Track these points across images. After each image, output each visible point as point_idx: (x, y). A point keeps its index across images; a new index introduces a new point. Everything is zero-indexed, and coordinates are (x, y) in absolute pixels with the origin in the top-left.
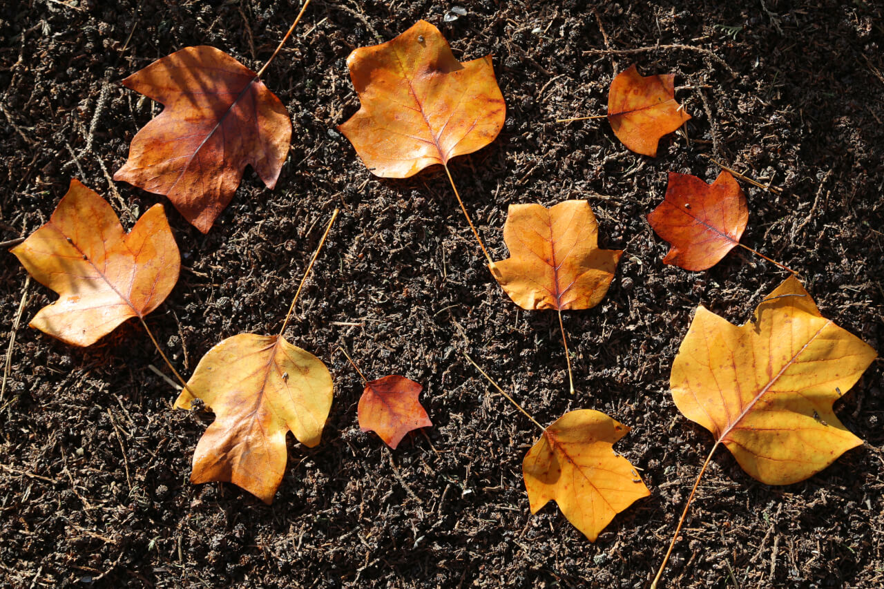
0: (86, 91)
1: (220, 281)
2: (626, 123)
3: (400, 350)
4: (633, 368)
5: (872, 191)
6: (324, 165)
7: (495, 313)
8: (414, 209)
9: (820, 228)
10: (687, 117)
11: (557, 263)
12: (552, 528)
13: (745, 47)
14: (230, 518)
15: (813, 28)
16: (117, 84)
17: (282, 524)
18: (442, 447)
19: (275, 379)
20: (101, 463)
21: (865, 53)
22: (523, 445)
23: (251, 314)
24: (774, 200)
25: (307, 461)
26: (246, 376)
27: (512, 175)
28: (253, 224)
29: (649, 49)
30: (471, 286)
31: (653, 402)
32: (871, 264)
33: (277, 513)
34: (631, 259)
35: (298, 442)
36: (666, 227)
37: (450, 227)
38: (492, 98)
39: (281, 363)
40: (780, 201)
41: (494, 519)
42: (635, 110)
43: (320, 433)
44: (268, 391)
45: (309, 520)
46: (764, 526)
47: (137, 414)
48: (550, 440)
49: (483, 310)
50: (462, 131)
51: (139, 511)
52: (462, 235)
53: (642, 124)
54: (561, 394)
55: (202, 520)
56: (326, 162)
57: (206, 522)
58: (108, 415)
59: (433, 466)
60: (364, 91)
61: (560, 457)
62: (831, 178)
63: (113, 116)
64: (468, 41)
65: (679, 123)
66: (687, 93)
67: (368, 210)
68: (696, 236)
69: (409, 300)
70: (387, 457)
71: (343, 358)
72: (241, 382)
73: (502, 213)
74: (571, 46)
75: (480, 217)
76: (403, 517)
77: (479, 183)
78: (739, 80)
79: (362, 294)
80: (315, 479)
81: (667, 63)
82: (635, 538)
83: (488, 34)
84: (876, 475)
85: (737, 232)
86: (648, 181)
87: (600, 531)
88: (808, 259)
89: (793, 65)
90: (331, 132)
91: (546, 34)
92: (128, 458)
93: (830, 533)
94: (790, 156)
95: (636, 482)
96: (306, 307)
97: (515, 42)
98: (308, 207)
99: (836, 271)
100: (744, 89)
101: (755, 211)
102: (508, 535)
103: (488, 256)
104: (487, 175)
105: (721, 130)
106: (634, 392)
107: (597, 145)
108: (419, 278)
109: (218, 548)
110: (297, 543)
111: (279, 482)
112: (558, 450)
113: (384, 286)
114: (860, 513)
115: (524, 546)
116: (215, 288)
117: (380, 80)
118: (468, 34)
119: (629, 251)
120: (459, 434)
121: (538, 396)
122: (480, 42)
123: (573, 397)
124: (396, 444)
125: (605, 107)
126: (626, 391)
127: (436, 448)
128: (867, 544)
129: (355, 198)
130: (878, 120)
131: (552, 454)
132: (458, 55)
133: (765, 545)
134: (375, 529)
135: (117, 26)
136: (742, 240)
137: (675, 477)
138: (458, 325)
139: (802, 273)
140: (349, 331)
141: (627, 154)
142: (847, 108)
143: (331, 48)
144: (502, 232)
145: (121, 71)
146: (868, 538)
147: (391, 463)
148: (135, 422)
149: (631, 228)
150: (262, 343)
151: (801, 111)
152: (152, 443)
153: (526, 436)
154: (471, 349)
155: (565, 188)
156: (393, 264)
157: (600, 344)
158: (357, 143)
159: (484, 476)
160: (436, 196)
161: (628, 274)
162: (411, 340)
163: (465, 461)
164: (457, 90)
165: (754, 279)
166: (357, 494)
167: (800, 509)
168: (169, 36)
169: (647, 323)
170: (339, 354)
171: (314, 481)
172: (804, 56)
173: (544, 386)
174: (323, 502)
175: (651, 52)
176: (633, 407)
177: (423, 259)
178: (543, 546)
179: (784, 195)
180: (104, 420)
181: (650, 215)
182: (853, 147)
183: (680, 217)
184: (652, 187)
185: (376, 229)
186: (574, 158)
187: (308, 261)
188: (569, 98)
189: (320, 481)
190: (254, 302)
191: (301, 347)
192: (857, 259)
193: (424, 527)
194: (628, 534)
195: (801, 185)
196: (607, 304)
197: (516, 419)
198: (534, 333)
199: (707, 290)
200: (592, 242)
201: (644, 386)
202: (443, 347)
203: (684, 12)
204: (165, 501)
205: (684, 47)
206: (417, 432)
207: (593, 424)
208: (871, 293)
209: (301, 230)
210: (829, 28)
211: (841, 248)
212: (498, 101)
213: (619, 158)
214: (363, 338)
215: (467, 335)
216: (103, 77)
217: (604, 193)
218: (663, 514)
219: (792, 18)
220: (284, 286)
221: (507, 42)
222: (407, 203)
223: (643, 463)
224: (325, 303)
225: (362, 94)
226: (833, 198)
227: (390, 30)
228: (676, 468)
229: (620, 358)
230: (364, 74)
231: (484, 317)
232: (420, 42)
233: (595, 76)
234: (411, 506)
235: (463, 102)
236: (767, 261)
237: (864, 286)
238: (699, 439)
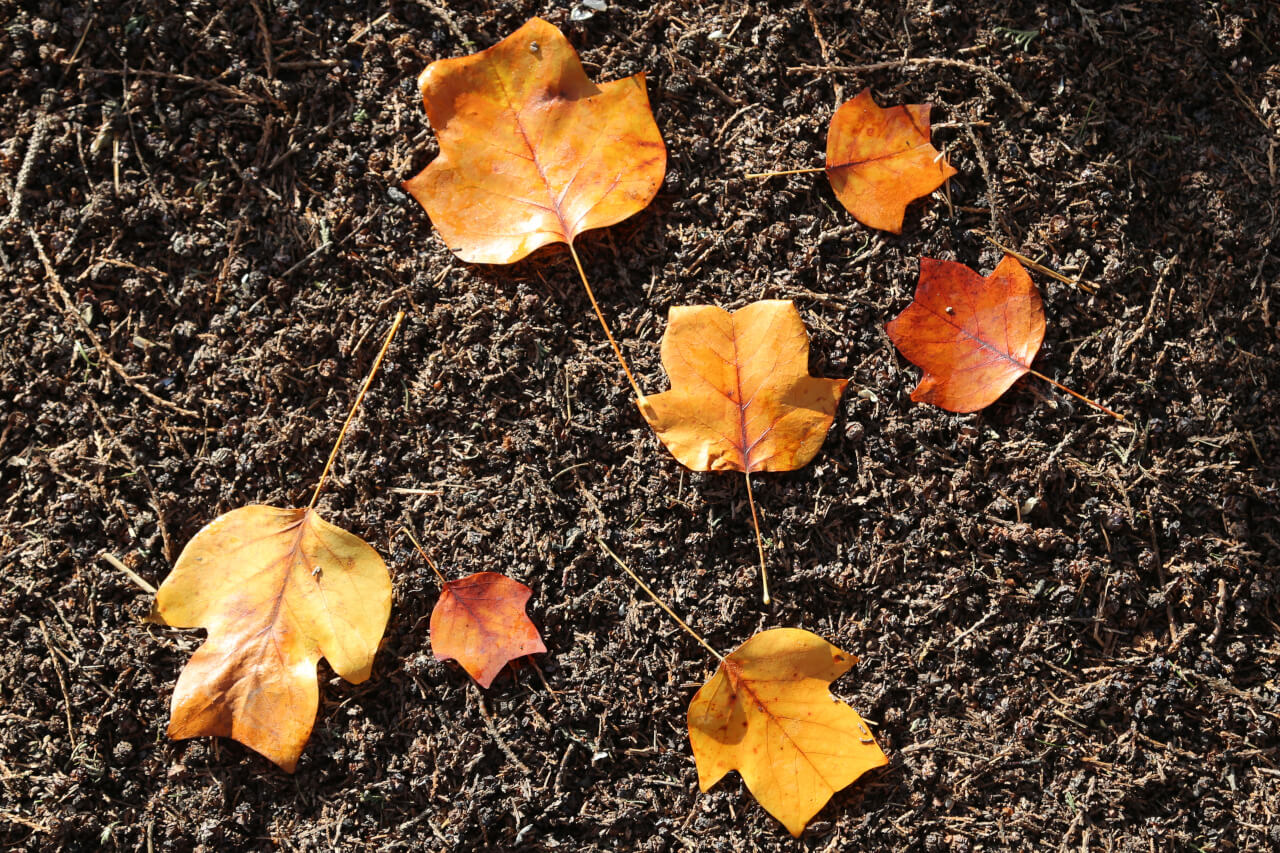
0: (12, 126)
1: (218, 424)
2: (854, 181)
3: (497, 533)
4: (863, 564)
5: (1242, 289)
6: (382, 242)
7: (647, 475)
8: (521, 312)
9: (1158, 346)
10: (950, 171)
11: (744, 398)
12: (733, 814)
13: (1042, 63)
14: (229, 793)
15: (1150, 33)
16: (61, 115)
17: (311, 803)
18: (562, 685)
19: (301, 575)
20: (28, 707)
21: (1231, 72)
22: (689, 683)
23: (265, 475)
24: (1086, 302)
25: (350, 705)
26: (255, 571)
27: (675, 260)
28: (270, 334)
29: (891, 64)
30: (610, 433)
31: (894, 618)
32: (1237, 405)
33: (302, 787)
34: (861, 393)
35: (336, 676)
36: (915, 344)
37: (577, 341)
38: (645, 139)
39: (310, 551)
40: (1095, 305)
41: (643, 798)
42: (868, 160)
43: (371, 662)
44: (290, 595)
45: (352, 798)
46: (1067, 814)
47: (85, 630)
48: (731, 677)
49: (628, 472)
50: (598, 191)
51: (86, 782)
52: (597, 353)
53: (880, 182)
54: (750, 604)
55: (185, 797)
56: (385, 239)
57: (192, 799)
58: (41, 631)
59: (548, 716)
60: (444, 127)
61: (746, 702)
62: (1178, 270)
63: (53, 164)
64: (608, 52)
65: (938, 180)
66: (950, 134)
67: (449, 315)
68: (963, 357)
69: (512, 454)
70: (475, 701)
71: (408, 545)
72: (248, 580)
73: (659, 319)
74: (769, 60)
75: (624, 325)
76: (499, 794)
77: (623, 272)
78: (1033, 114)
79: (438, 446)
80: (362, 734)
81: (920, 86)
82: (863, 832)
83: (639, 40)
84: (1244, 735)
85: (1027, 351)
86: (888, 270)
87: (807, 819)
88: (1139, 396)
89: (1117, 91)
90: (393, 192)
91: (731, 41)
92: (71, 699)
93: (1171, 826)
94: (1111, 234)
95: (865, 743)
96: (352, 464)
97: (681, 52)
98: (356, 309)
99: (1183, 414)
100: (1039, 129)
101: (1056, 319)
102: (663, 825)
103: (636, 386)
104: (636, 261)
105: (1004, 192)
106: (863, 602)
107: (809, 213)
108: (528, 421)
109: (210, 841)
110: (332, 833)
111: (305, 737)
112: (744, 692)
113: (473, 432)
114: (1218, 796)
115: (689, 842)
116: (209, 434)
117: (470, 111)
118: (609, 40)
119: (858, 381)
120: (588, 665)
121: (713, 606)
122: (628, 52)
123: (768, 608)
124: (490, 680)
125: (822, 156)
126: (852, 600)
127: (552, 686)
128: (1229, 844)
129: (429, 296)
130: (1251, 178)
131: (733, 698)
132: (592, 73)
133: (1068, 844)
134: (455, 813)
135: (61, 25)
136: (1034, 365)
137: (927, 735)
138: (588, 494)
139: (1130, 418)
140: (417, 503)
141: (856, 230)
142: (1202, 159)
143: (394, 61)
144: (658, 349)
145: (67, 95)
146: (1231, 834)
147: (482, 710)
148: (82, 643)
149: (861, 344)
150: (282, 520)
151: (1130, 162)
152: (108, 675)
153: (693, 669)
154: (609, 532)
155: (758, 281)
156: (488, 398)
157: (811, 526)
158: (433, 208)
159: (626, 731)
160: (555, 293)
161: (857, 417)
162: (515, 518)
163: (598, 708)
164: (590, 127)
165: (1054, 426)
166: (429, 758)
167: (1124, 789)
168: (142, 41)
169: (885, 494)
170: (401, 538)
171: (361, 736)
172: (1135, 77)
173: (723, 591)
174: (374, 770)
175: (895, 69)
176: (862, 625)
177: (535, 391)
178: (718, 843)
179: (1103, 294)
180: (34, 639)
181: (891, 325)
182: (1212, 220)
183: (937, 328)
184: (895, 281)
185: (461, 343)
186: (772, 235)
187: (355, 394)
188: (765, 140)
189: (370, 736)
190: (270, 456)
191: (343, 527)
192: (1216, 397)
193: (531, 810)
194: (852, 825)
195: (1128, 279)
196: (822, 464)
197: (678, 642)
198: (707, 508)
199: (979, 444)
200: (800, 365)
201: (879, 592)
202: (565, 529)
203: (947, 7)
204: (128, 766)
205: (946, 62)
206: (523, 661)
207: (798, 652)
208: (1238, 450)
209: (344, 344)
210: (1175, 34)
211: (1192, 379)
212: (654, 145)
213: (842, 234)
214: (439, 514)
215: (603, 510)
216: (39, 103)
217: (820, 290)
218: (907, 794)
219: (1116, 18)
220: (317, 432)
221: (669, 53)
222: (510, 303)
223: (877, 713)
224: (381, 459)
225: (442, 133)
226: (1181, 300)
227: (486, 34)
228: (929, 722)
229: (843, 549)
230: (448, 100)
231: (629, 482)
232: (533, 53)
233: (806, 108)
234: (510, 778)
235: (599, 145)
236: (1075, 397)
237: (1227, 439)
238: (965, 677)
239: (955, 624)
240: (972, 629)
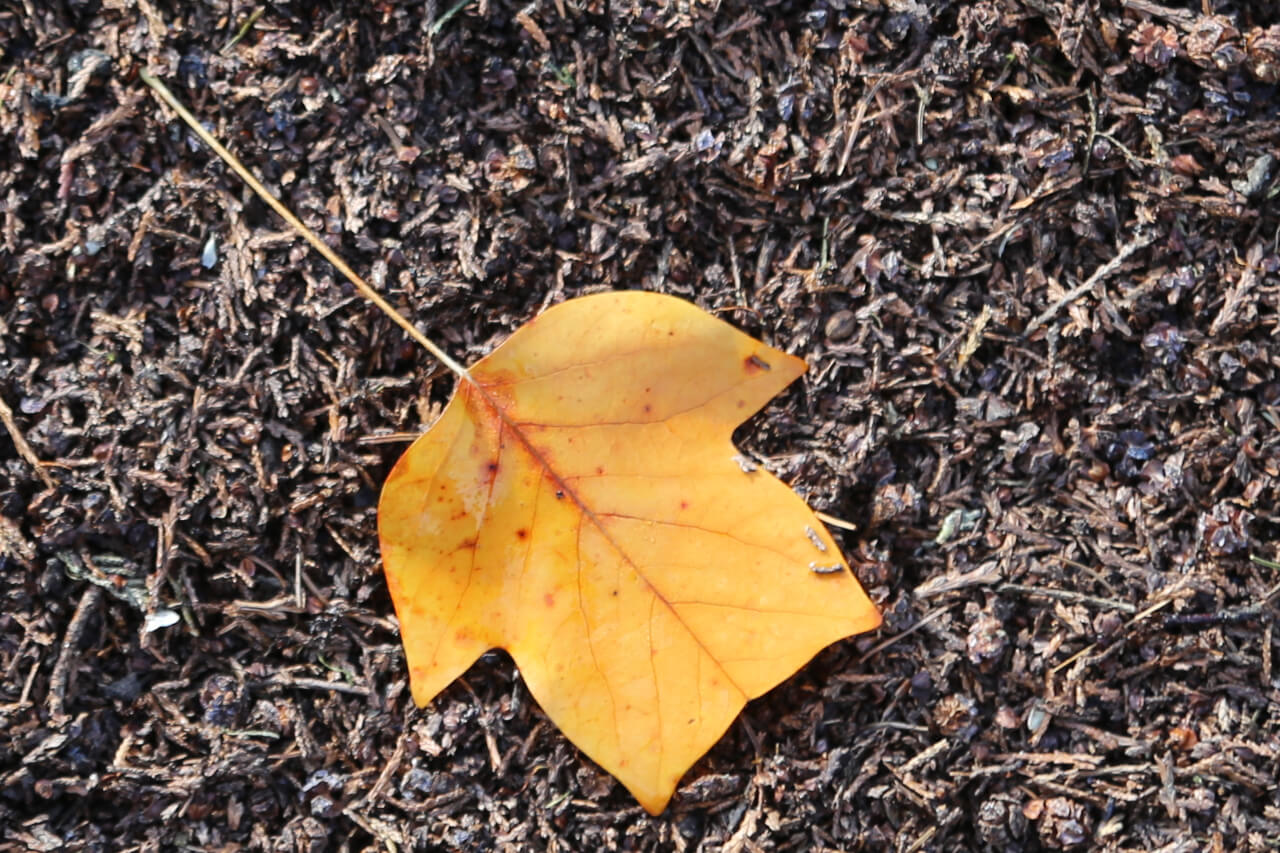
4: (814, 126)
12: (496, 758)
18: (62, 446)
22: (382, 435)
31: (893, 259)
41: (269, 726)
48: (486, 418)
61: (523, 480)
95: (823, 575)
102: (322, 790)
106: (817, 222)
112: (519, 454)
115: (387, 831)
120: (126, 395)
121: (437, 239)
126: (790, 217)
127: (37, 449)
137: (981, 553)
153: (391, 397)
154: (174, 58)
163: (153, 501)
176: (813, 279)
178: (459, 832)
197: (353, 331)
201: (857, 195)
202: (65, 53)
207: (655, 350)
218: (931, 700)
223: (853, 500)
228: (985, 517)
229: (764, 88)
238: (1072, 404)
239: (1048, 270)
240: (1088, 285)
